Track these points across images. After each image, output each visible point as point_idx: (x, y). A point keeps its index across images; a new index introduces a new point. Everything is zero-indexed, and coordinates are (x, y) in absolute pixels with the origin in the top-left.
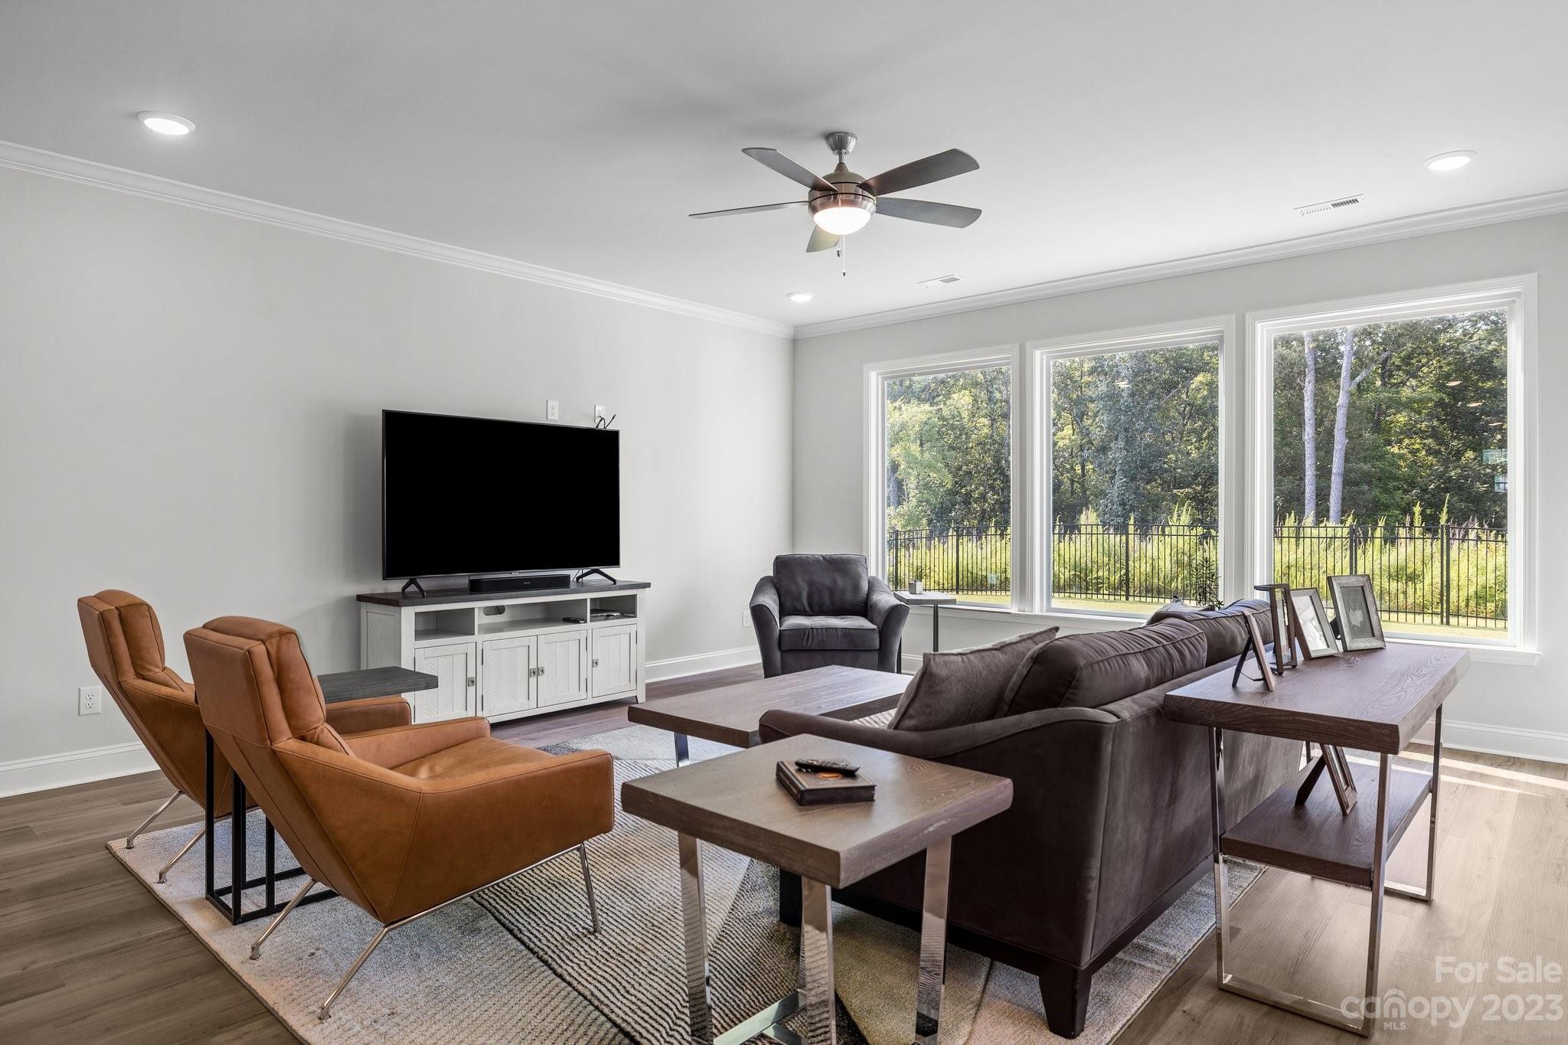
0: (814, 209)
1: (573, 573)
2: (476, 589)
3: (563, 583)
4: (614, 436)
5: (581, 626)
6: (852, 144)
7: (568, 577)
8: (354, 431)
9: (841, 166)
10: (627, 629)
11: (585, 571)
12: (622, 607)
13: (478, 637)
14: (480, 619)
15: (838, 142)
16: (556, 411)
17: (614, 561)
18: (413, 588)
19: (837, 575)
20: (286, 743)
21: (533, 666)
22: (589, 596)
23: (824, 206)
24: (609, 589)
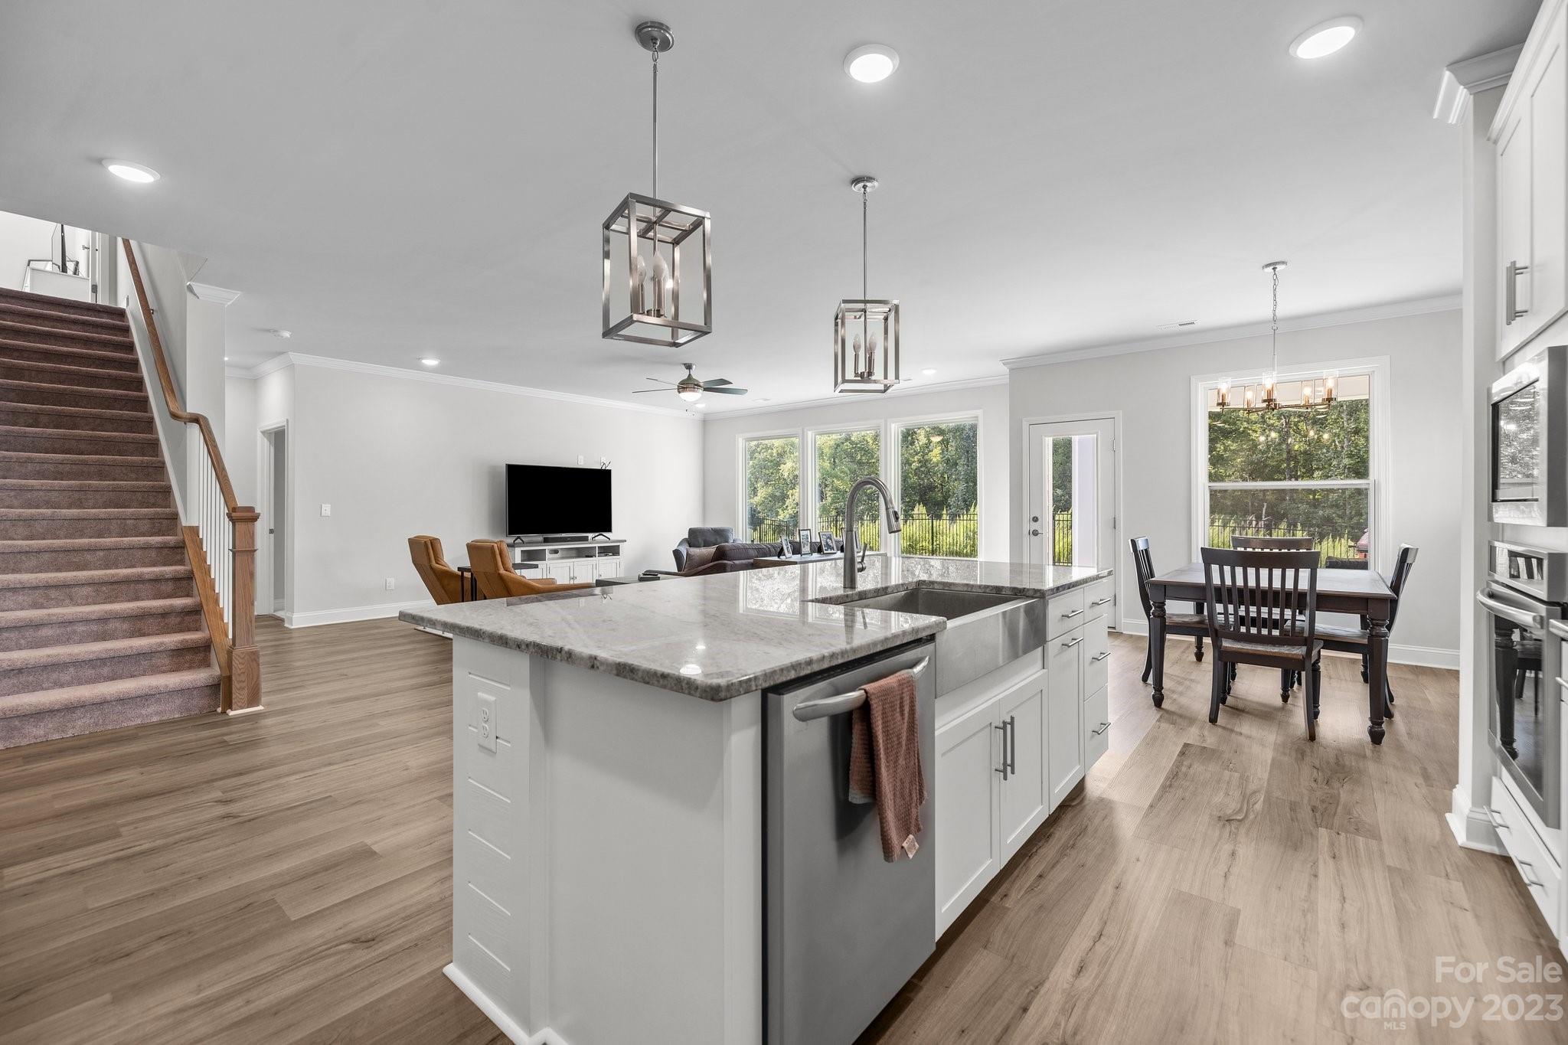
0: (679, 392)
1: (590, 535)
2: (546, 541)
3: (586, 539)
4: (609, 472)
5: (594, 558)
6: (694, 367)
7: (588, 537)
8: (492, 472)
9: (690, 375)
10: (615, 561)
11: (597, 534)
12: (612, 550)
13: (547, 562)
14: (548, 555)
15: (689, 367)
16: (582, 461)
17: (610, 530)
18: (519, 541)
19: (717, 537)
20: (502, 571)
21: (572, 575)
22: (597, 545)
23: (683, 391)
24: (606, 542)
